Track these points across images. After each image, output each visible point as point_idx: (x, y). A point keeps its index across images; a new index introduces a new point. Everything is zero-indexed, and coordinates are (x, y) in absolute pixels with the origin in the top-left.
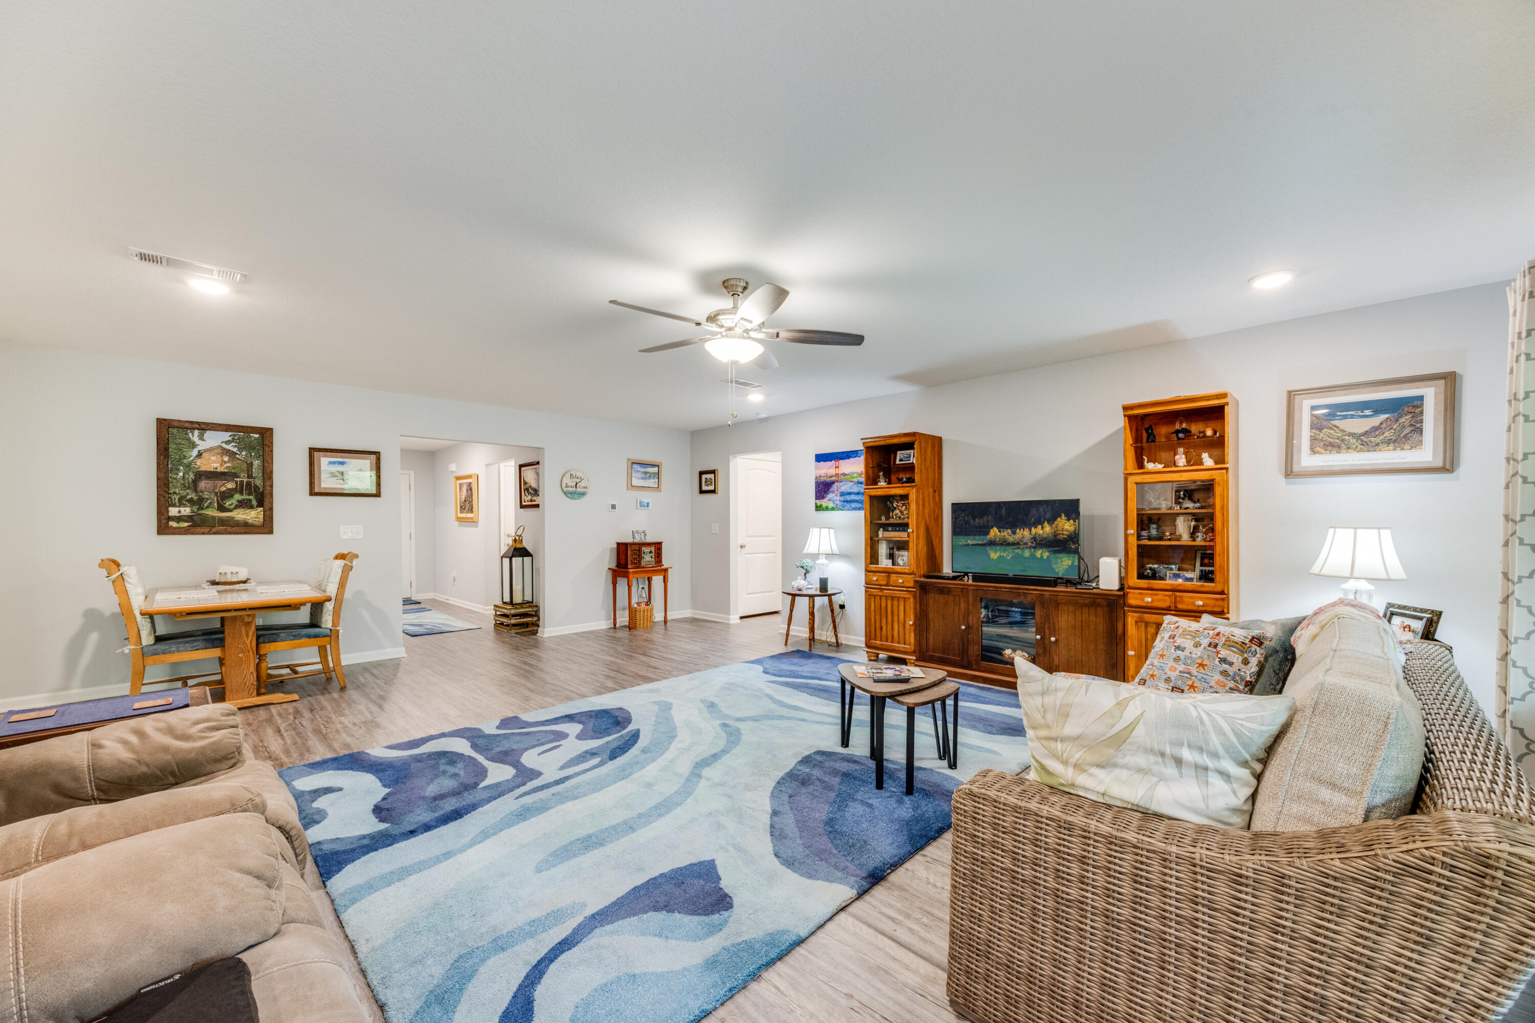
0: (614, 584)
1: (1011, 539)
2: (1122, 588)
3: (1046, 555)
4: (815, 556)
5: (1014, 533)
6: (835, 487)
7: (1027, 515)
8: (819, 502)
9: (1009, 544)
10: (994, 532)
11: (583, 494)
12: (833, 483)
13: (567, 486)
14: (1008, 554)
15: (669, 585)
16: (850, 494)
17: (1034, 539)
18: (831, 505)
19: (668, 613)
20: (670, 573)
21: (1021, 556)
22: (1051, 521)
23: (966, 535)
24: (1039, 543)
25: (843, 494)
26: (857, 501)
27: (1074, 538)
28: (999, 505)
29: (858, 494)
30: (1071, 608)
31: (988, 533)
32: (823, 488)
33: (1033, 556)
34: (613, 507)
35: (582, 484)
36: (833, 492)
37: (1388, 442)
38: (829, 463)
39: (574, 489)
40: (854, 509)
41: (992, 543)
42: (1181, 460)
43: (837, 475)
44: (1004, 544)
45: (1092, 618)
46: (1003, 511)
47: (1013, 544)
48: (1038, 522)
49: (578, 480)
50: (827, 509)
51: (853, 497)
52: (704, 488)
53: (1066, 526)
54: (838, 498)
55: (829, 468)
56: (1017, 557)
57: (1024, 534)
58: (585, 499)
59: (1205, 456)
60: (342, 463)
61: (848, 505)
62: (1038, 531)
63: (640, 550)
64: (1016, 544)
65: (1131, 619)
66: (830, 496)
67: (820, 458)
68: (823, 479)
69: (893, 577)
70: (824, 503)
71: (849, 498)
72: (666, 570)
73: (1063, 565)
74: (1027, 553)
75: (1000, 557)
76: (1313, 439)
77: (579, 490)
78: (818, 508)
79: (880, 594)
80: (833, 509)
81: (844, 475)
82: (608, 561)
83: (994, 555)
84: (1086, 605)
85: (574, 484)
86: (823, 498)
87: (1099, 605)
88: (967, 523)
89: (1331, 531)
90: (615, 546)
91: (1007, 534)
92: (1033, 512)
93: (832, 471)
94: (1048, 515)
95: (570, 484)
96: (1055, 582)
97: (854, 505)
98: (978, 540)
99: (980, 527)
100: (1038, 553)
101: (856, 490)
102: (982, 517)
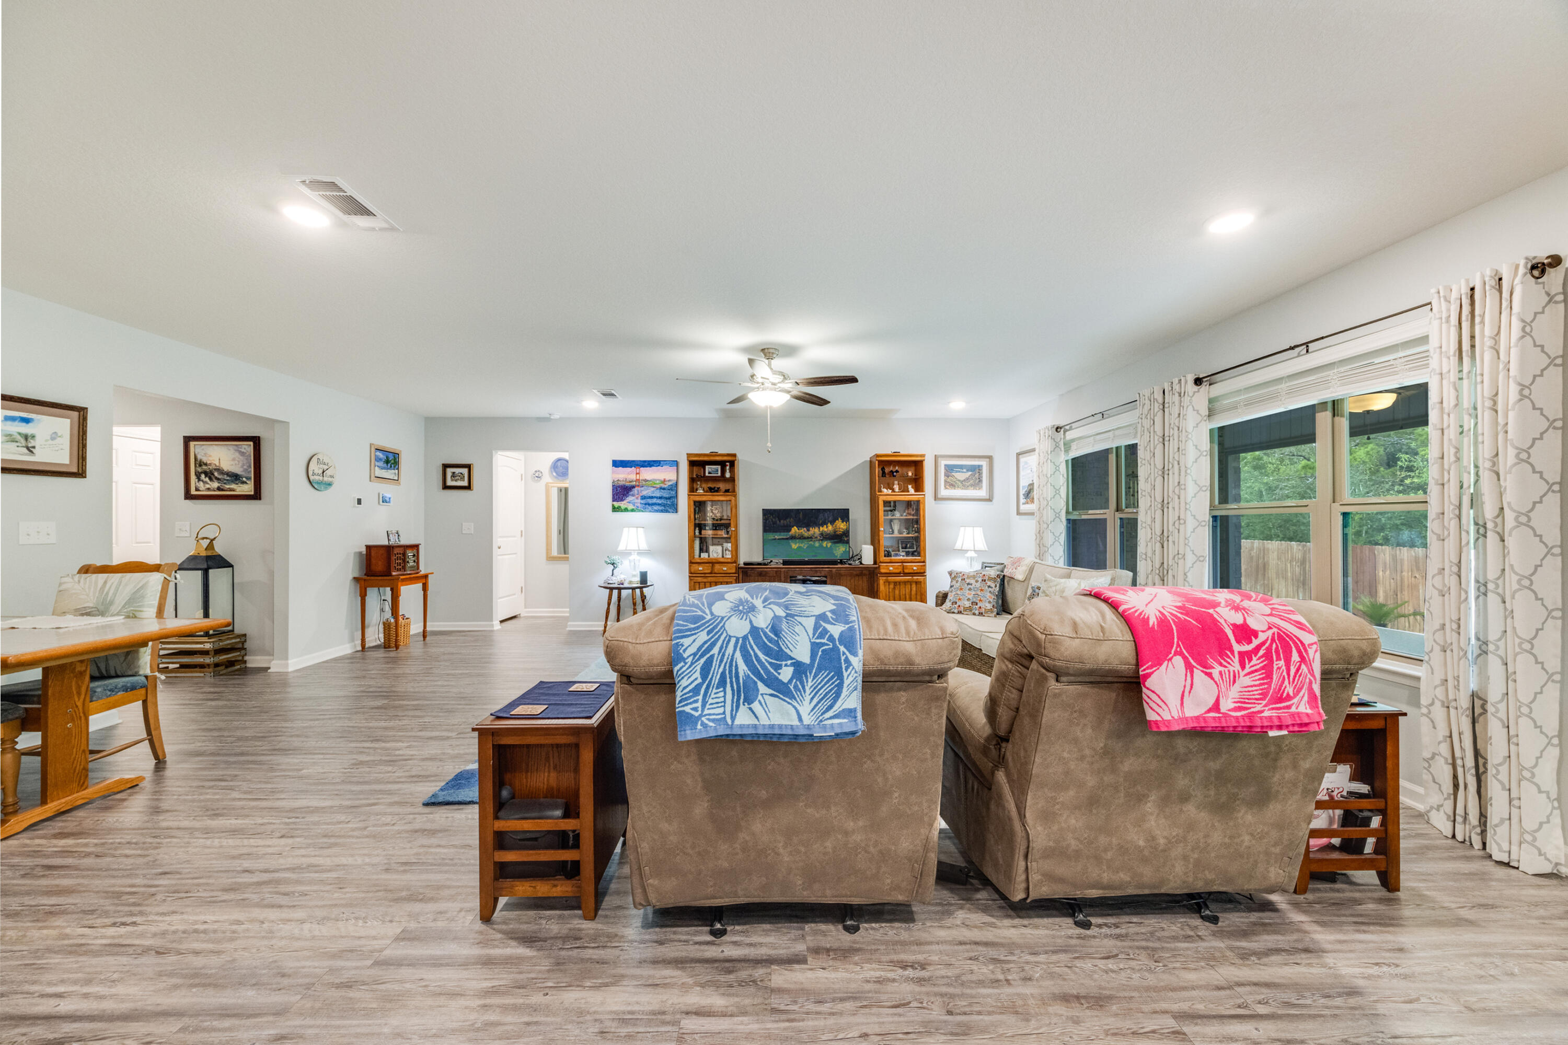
0: (363, 596)
1: (806, 535)
2: (875, 563)
3: (829, 545)
4: (627, 553)
5: (808, 530)
6: (635, 490)
7: (817, 518)
8: (616, 504)
9: (805, 538)
10: (795, 530)
11: (330, 484)
12: (634, 487)
13: (314, 474)
14: (804, 545)
15: (429, 593)
16: (652, 497)
17: (822, 534)
18: (630, 507)
19: (428, 624)
20: (431, 579)
21: (813, 546)
22: (832, 522)
23: (774, 532)
24: (825, 537)
25: (643, 498)
26: (659, 504)
27: (846, 533)
28: (798, 511)
29: (661, 498)
30: (849, 578)
31: (790, 530)
32: (621, 492)
33: (821, 546)
34: (359, 502)
35: (328, 473)
36: (633, 495)
37: (972, 485)
38: (629, 469)
39: (321, 478)
40: (657, 511)
41: (793, 538)
42: (896, 487)
43: (638, 480)
44: (802, 538)
45: (860, 582)
46: (801, 516)
47: (808, 538)
48: (824, 523)
49: (326, 467)
50: (626, 510)
51: (654, 501)
52: (450, 483)
53: (841, 525)
54: (639, 501)
55: (629, 474)
56: (810, 547)
57: (815, 531)
58: (331, 490)
59: (910, 487)
60: (26, 421)
61: (650, 508)
62: (824, 529)
63: (404, 554)
64: (810, 538)
65: (882, 580)
66: (630, 498)
67: (617, 464)
68: (621, 483)
69: (717, 567)
70: (623, 504)
71: (650, 501)
72: (426, 576)
73: (840, 551)
74: (817, 544)
75: (799, 547)
76: (946, 481)
77: (326, 479)
78: (615, 509)
79: (705, 580)
80: (633, 510)
81: (646, 481)
82: (351, 569)
83: (795, 546)
84: (857, 575)
85: (321, 471)
86: (622, 500)
87: (865, 575)
88: (774, 523)
89: (962, 529)
90: (364, 550)
91: (803, 531)
92: (821, 516)
93: (633, 477)
94: (831, 519)
95: (316, 472)
96: (834, 562)
97: (656, 508)
98: (783, 535)
99: (784, 526)
100: (824, 544)
101: (658, 494)
102: (785, 519)
